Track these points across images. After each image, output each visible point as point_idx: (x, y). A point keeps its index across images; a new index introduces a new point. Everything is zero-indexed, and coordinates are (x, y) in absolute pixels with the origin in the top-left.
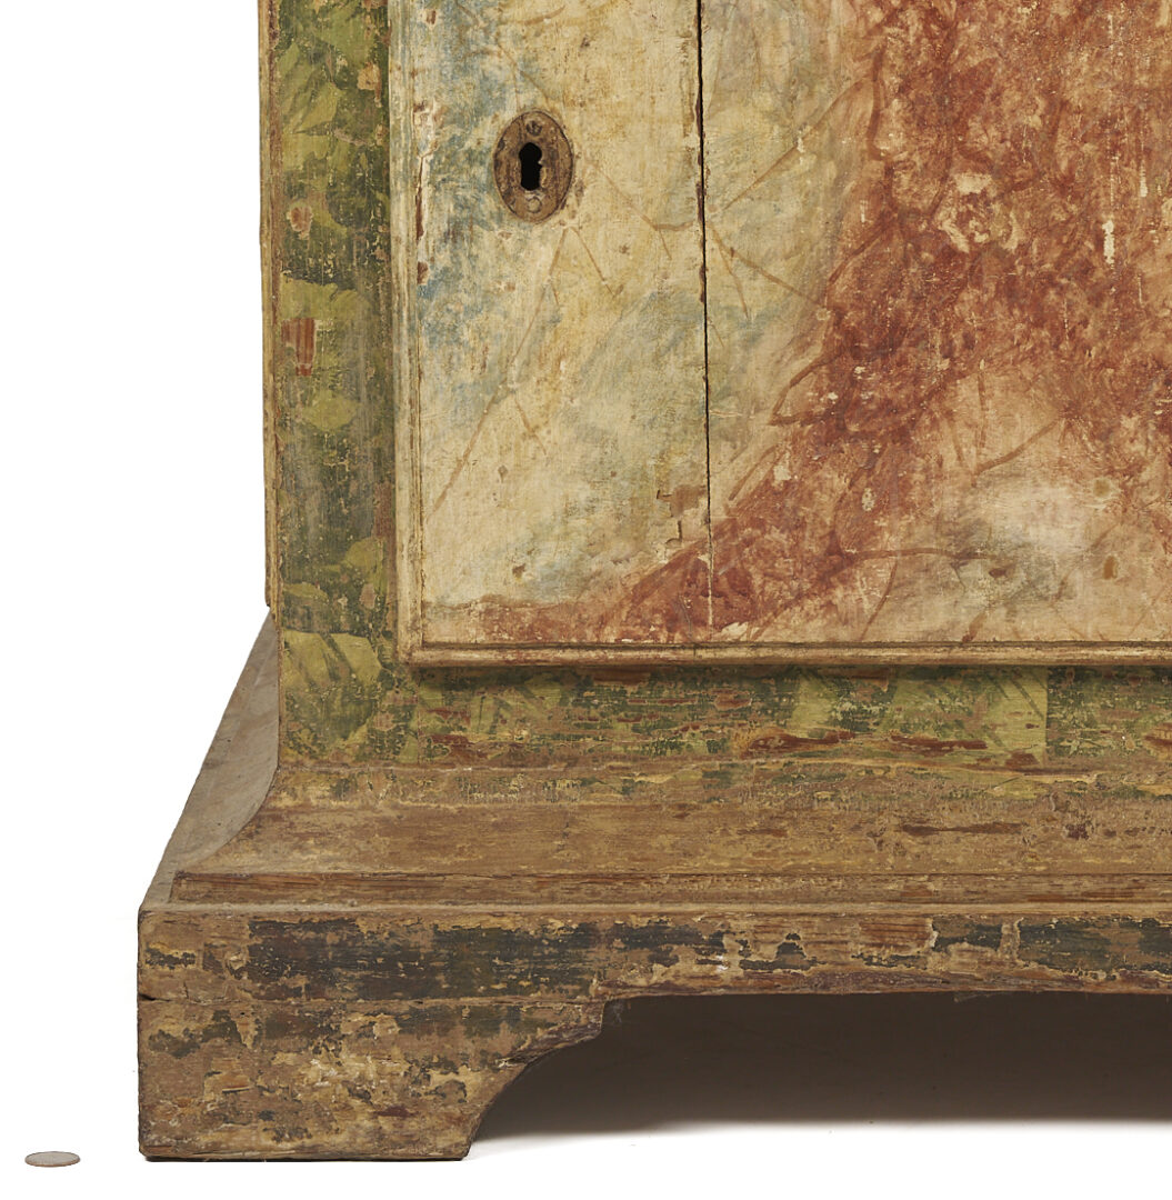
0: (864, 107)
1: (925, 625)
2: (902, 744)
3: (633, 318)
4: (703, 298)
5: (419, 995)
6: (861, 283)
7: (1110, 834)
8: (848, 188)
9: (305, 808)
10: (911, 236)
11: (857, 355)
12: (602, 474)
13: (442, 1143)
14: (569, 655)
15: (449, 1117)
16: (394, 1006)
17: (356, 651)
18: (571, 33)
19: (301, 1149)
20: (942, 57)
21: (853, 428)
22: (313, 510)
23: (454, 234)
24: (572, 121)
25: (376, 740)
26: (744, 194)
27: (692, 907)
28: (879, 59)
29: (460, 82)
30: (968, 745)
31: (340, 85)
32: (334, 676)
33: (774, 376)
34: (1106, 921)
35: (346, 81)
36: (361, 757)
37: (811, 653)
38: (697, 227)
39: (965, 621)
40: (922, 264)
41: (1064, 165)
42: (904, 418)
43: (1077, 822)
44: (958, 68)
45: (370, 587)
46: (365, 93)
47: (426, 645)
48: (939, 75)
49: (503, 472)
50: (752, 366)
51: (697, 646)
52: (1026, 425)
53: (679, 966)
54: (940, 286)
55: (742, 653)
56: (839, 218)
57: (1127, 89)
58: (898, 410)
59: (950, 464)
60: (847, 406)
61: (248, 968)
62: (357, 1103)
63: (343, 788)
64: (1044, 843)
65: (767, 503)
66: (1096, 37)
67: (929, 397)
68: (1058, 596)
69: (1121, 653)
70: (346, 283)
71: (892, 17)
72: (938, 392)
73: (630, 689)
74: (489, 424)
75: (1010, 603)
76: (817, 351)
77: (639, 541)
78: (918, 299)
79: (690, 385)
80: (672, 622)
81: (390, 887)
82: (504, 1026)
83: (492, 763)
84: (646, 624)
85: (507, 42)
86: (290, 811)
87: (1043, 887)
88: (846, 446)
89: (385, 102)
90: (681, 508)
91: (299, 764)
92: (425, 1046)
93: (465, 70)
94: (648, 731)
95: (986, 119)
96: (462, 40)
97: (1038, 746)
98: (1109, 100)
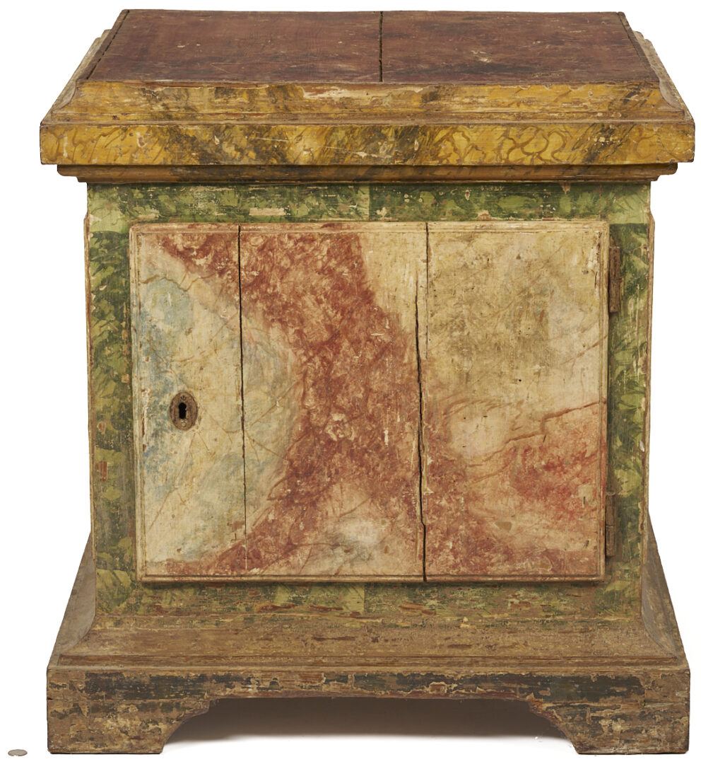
0: (300, 390)
1: (321, 569)
2: (313, 608)
3: (219, 463)
4: (244, 456)
5: (145, 699)
6: (299, 451)
7: (386, 641)
8: (295, 418)
9: (105, 630)
10: (317, 435)
11: (298, 476)
12: (208, 517)
13: (153, 749)
14: (197, 579)
15: (156, 740)
16: (136, 702)
17: (123, 576)
18: (196, 365)
19: (104, 750)
20: (328, 373)
21: (296, 501)
22: (107, 527)
23: (156, 434)
24: (197, 395)
25: (129, 606)
26: (257, 421)
27: (240, 668)
28: (305, 374)
29: (157, 382)
30: (337, 609)
31: (115, 381)
32: (114, 584)
33: (268, 483)
34: (384, 674)
35: (117, 379)
36: (124, 612)
37: (282, 578)
38: (241, 432)
39: (336, 568)
40: (321, 445)
41: (370, 411)
42: (314, 498)
43: (375, 636)
44: (333, 377)
45: (127, 554)
46: (124, 384)
47: (146, 576)
48: (327, 380)
49: (173, 516)
50: (261, 480)
51: (242, 576)
52: (357, 500)
53: (235, 689)
54: (327, 452)
55: (258, 578)
56: (291, 429)
57: (393, 384)
58: (312, 495)
59: (330, 514)
60: (294, 494)
61: (85, 689)
62: (123, 735)
63: (118, 623)
64: (363, 644)
65: (266, 527)
66: (382, 367)
67: (323, 491)
68: (368, 559)
69: (390, 579)
70: (118, 450)
71: (310, 360)
72: (326, 489)
73: (218, 589)
74: (168, 500)
75: (352, 562)
76: (283, 475)
77: (221, 540)
78: (319, 457)
79: (239, 486)
80: (233, 568)
81: (135, 660)
82: (174, 709)
83: (170, 614)
84: (224, 569)
85: (174, 368)
86: (99, 631)
87: (363, 661)
88: (294, 508)
89: (131, 387)
90: (236, 529)
91: (103, 614)
92: (147, 716)
93: (159, 378)
94: (225, 604)
95: (343, 395)
96: (158, 367)
97: (361, 609)
98: (386, 388)
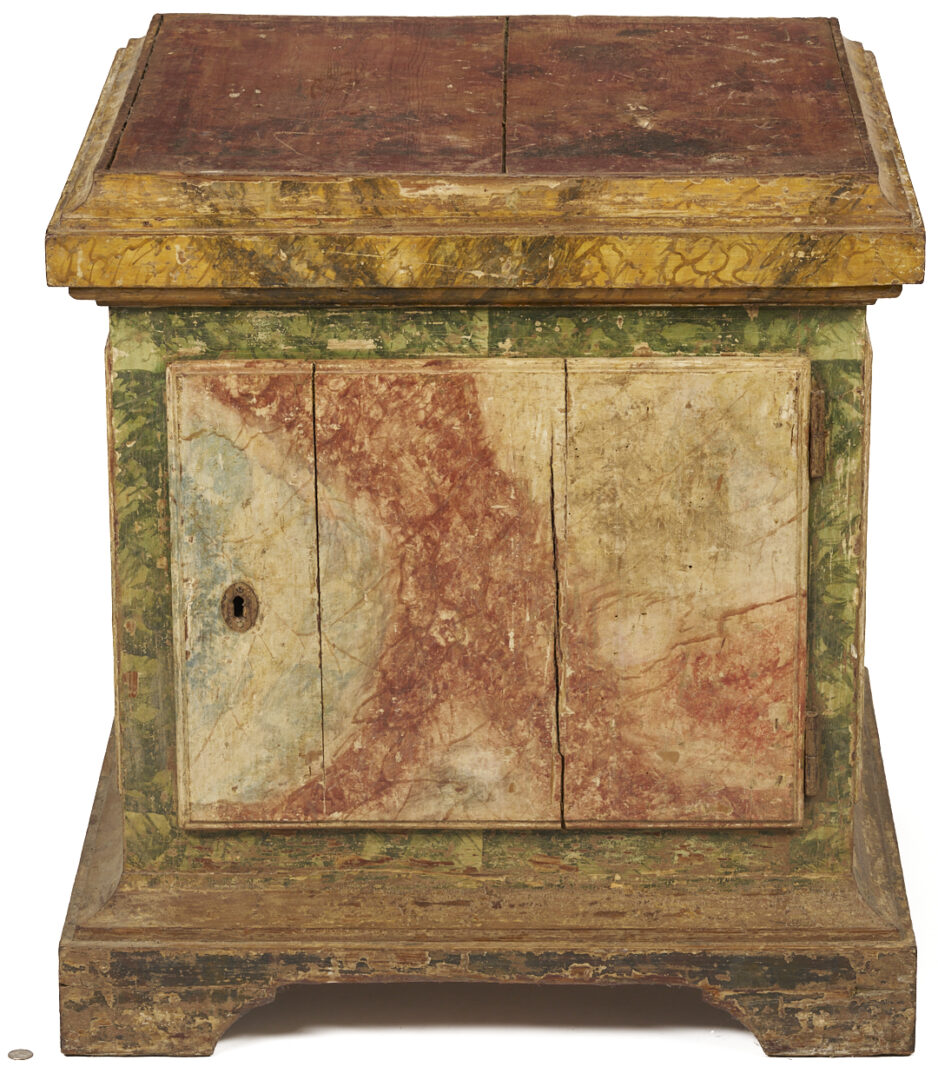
0: (396, 580)
1: (425, 813)
2: (414, 863)
3: (287, 675)
4: (320, 666)
5: (190, 984)
6: (394, 660)
7: (512, 906)
8: (388, 617)
9: (136, 892)
10: (418, 639)
11: (393, 692)
12: (274, 745)
13: (201, 1049)
14: (259, 826)
15: (204, 1038)
16: (178, 989)
17: (159, 820)
18: (257, 547)
19: (135, 1052)
20: (433, 558)
21: (391, 725)
22: (138, 758)
23: (202, 638)
24: (258, 587)
25: (169, 860)
26: (339, 620)
27: (317, 944)
28: (403, 559)
29: (205, 569)
30: (446, 864)
31: (148, 566)
32: (149, 832)
33: (354, 701)
34: (509, 953)
35: (151, 564)
36: (162, 868)
37: (372, 825)
38: (317, 634)
39: (444, 811)
40: (423, 651)
41: (490, 607)
42: (415, 720)
43: (496, 900)
44: (440, 563)
45: (165, 792)
46: (160, 570)
47: (191, 822)
48: (432, 566)
49: (227, 745)
50: (343, 697)
51: (318, 822)
52: (472, 723)
53: (311, 972)
54: (432, 661)
55: (340, 825)
56: (384, 630)
57: (520, 572)
58: (412, 717)
59: (437, 741)
60: (388, 715)
61: (110, 972)
62: (161, 1032)
63: (153, 882)
64: (480, 911)
65: (350, 758)
66: (506, 548)
67: (427, 711)
68: (488, 800)
69: (517, 825)
70: (152, 655)
71: (409, 540)
73: (287, 838)
74: (220, 723)
75: (465, 803)
76: (374, 690)
77: (291, 775)
78: (421, 667)
79: (315, 706)
80: (306, 812)
81: (176, 934)
82: (229, 999)
83: (223, 871)
84: (294, 812)
85: (227, 551)
86: (129, 893)
87: (480, 934)
88: (388, 733)
89: (170, 574)
90: (311, 760)
91: (133, 871)
92: (193, 1007)
93: (207, 564)
94: (296, 857)
95: (453, 586)
96: (206, 550)
97: (478, 864)
98: (512, 577)
